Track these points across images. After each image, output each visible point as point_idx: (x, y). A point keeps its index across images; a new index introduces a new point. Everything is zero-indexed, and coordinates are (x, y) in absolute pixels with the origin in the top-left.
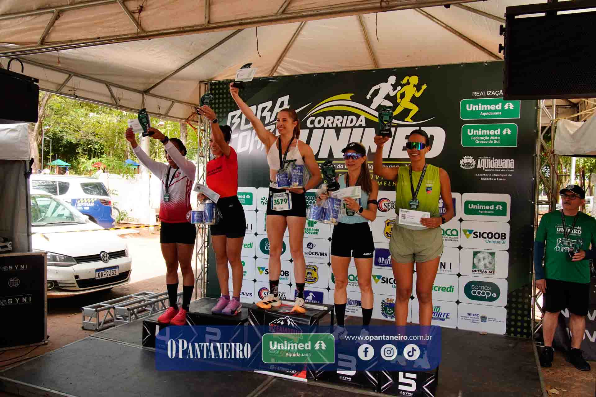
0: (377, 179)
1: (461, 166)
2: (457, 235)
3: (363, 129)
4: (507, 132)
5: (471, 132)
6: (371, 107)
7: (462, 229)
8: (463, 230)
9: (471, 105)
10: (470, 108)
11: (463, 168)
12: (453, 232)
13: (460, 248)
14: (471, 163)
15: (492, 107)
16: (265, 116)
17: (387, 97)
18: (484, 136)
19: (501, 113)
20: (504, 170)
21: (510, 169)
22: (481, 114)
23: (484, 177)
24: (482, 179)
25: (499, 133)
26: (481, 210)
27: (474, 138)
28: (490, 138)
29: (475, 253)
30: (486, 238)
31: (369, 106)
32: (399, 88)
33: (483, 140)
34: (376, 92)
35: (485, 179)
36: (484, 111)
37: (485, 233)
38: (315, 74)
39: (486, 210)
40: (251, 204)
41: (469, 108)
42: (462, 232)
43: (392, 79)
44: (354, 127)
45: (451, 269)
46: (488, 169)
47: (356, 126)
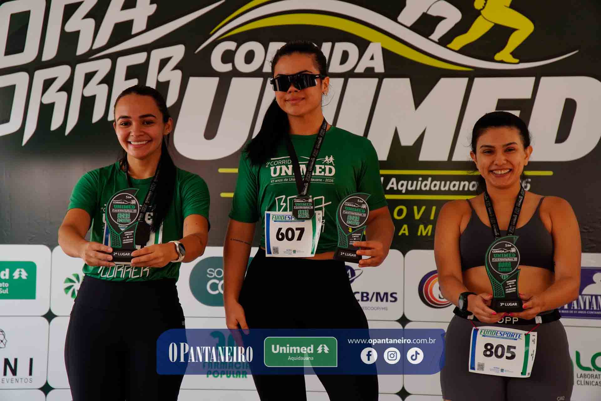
0: (417, 217)
3: (376, 80)
6: (400, 19)
16: (77, 33)
31: (394, 18)
40: (33, 297)
44: (351, 74)
47: (356, 71)
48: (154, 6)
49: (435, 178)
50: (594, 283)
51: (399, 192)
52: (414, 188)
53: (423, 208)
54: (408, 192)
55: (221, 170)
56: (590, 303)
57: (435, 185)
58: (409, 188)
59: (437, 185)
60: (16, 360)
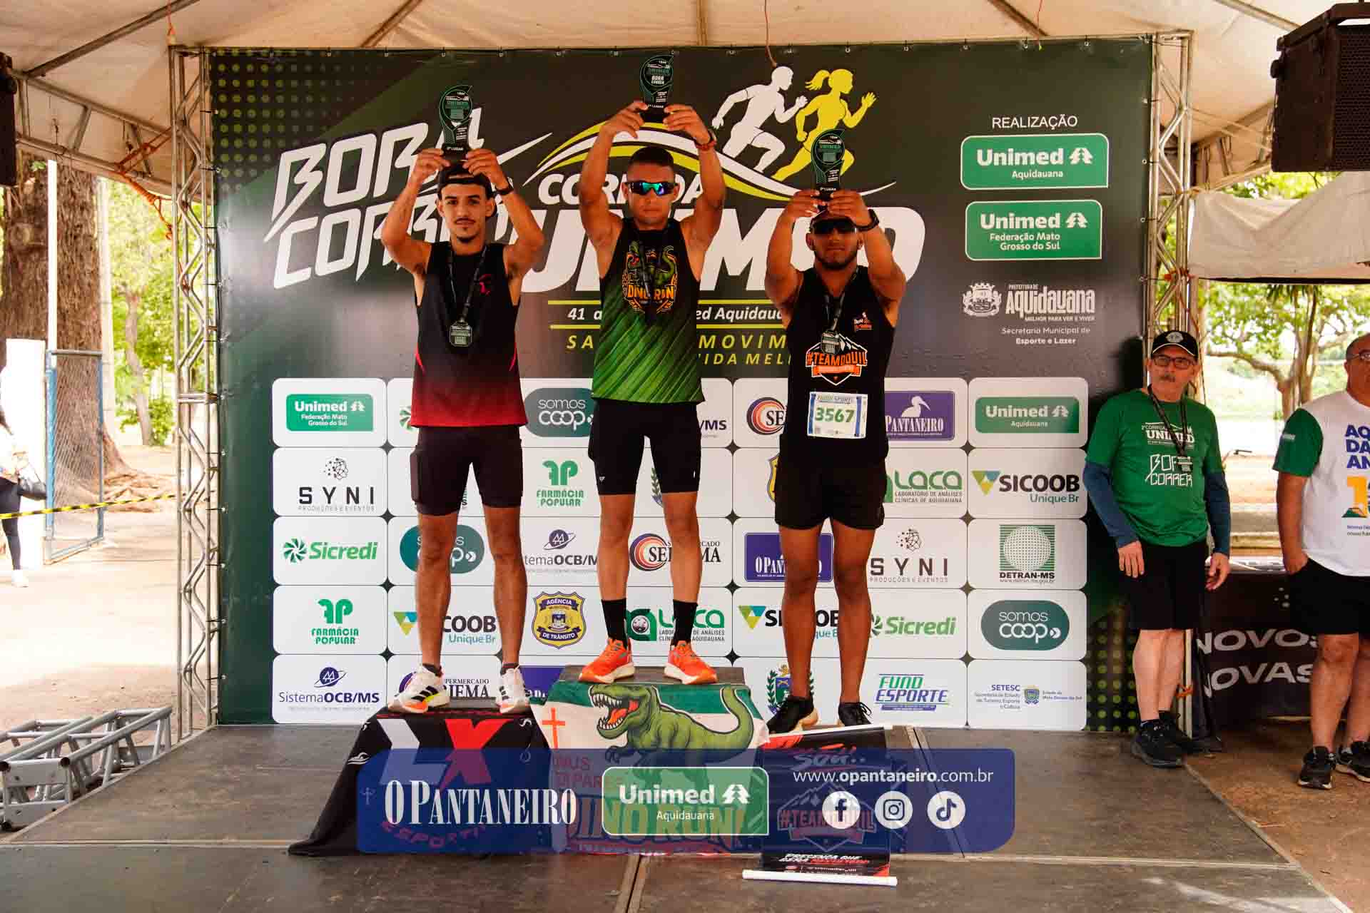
1: (966, 310)
2: (959, 487)
4: (1077, 221)
5: (989, 222)
6: (725, 150)
7: (970, 470)
8: (974, 472)
9: (990, 152)
10: (987, 158)
11: (971, 313)
12: (948, 481)
13: (967, 518)
14: (989, 300)
15: (1042, 157)
17: (770, 125)
18: (1020, 231)
19: (1061, 175)
20: (1071, 318)
21: (1086, 314)
22: (1015, 174)
23: (1024, 336)
24: (1018, 341)
25: (1058, 225)
26: (1017, 419)
27: (997, 238)
28: (1036, 236)
29: (1006, 531)
30: (1030, 490)
32: (801, 101)
33: (1018, 242)
34: (739, 112)
35: (1026, 342)
36: (1020, 168)
37: (1030, 477)
38: (559, 50)
39: (1029, 419)
40: (371, 429)
41: (985, 159)
42: (971, 477)
43: (783, 77)
44: (678, 205)
45: (946, 574)
46: (1032, 314)
47: (683, 202)
48: (482, 140)
49: (762, 307)
50: (912, 406)
51: (727, 322)
52: (741, 317)
53: (751, 337)
54: (736, 322)
55: (550, 302)
56: (909, 426)
57: (762, 315)
58: (737, 318)
59: (763, 315)
60: (357, 489)
